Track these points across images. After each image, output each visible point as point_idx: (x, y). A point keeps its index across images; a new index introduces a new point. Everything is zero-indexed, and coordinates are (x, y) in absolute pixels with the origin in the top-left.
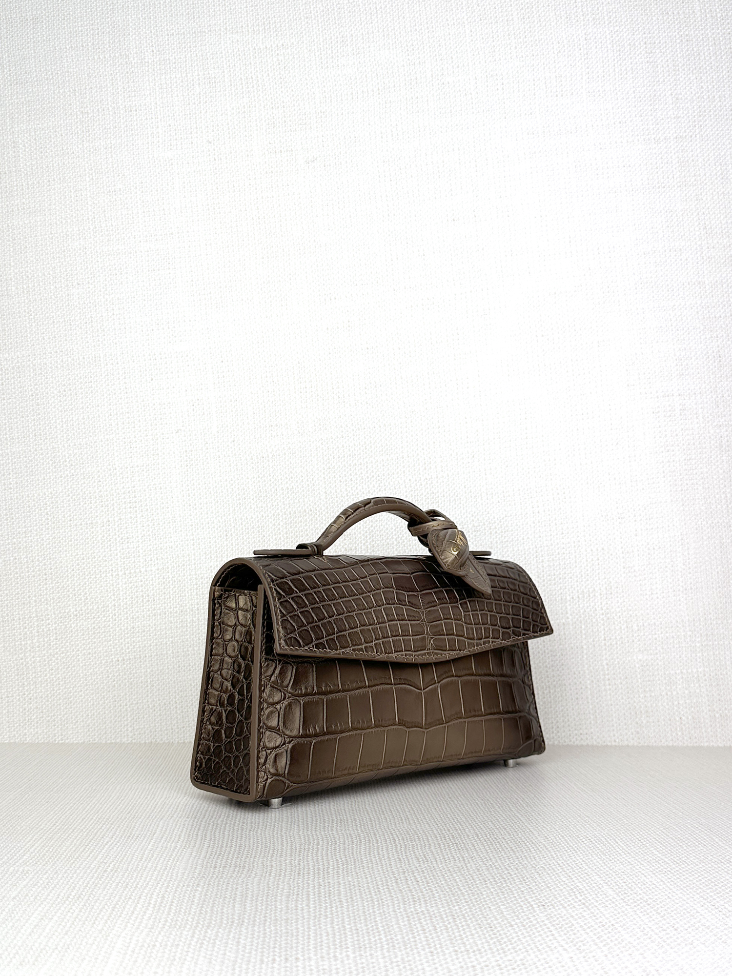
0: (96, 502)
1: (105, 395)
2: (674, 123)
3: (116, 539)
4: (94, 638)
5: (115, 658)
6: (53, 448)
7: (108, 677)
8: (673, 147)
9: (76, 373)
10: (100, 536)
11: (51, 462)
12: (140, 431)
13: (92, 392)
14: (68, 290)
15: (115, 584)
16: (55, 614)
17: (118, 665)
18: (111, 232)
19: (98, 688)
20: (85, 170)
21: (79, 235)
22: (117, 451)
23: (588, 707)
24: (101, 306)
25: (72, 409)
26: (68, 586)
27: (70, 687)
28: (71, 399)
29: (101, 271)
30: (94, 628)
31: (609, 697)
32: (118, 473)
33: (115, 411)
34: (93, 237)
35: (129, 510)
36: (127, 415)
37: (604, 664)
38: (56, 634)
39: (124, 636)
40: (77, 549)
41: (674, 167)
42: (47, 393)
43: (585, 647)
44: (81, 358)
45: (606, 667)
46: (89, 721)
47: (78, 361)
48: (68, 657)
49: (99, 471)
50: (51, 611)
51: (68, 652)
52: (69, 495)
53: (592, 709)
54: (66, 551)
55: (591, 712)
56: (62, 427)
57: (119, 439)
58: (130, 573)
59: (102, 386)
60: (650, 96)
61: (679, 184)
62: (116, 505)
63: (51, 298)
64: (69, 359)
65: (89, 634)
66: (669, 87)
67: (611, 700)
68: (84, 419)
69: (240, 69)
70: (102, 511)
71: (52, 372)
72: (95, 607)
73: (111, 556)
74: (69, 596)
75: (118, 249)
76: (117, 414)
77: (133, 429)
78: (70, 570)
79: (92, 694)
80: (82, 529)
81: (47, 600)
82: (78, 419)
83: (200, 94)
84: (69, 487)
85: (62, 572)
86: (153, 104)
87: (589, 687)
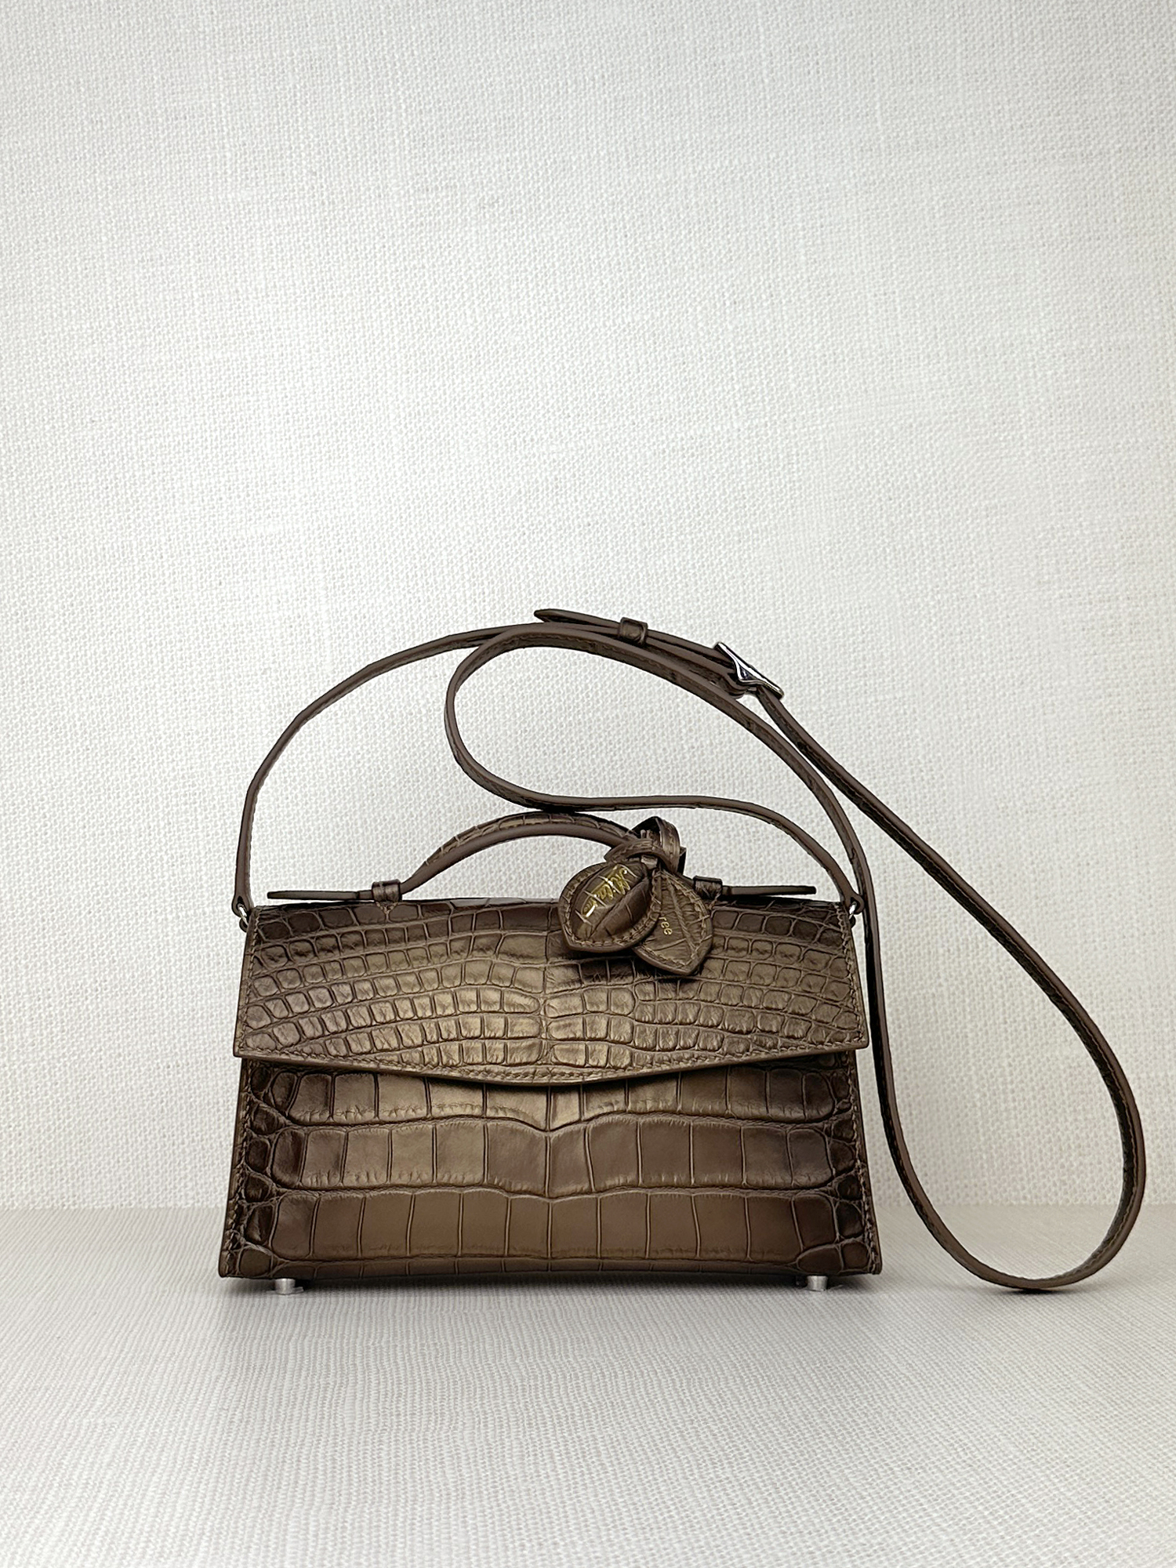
0: (127, 795)
1: (141, 611)
2: (1117, 124)
3: (162, 859)
4: (127, 1028)
5: (162, 1062)
6: (53, 704)
7: (152, 1095)
8: (1114, 168)
9: (91, 574)
10: (135, 854)
11: (49, 728)
12: (201, 672)
13: (118, 607)
14: (74, 432)
15: (161, 936)
16: (59, 988)
17: (169, 1074)
18: (147, 331)
19: (135, 1115)
20: (99, 223)
21: (92, 336)
22: (162, 707)
23: (979, 1140)
24: (132, 458)
25: (84, 637)
26: (82, 940)
27: (87, 1114)
28: (83, 620)
29: (131, 398)
30: (126, 1011)
31: (1013, 1122)
32: (164, 745)
33: (158, 639)
34: (115, 339)
35: (184, 808)
36: (178, 645)
37: (1005, 1064)
38: (62, 1022)
39: (178, 1025)
40: (96, 876)
41: (1117, 202)
42: (43, 610)
43: (970, 1035)
44: (99, 548)
45: (1008, 1070)
46: (121, 1172)
47: (94, 554)
48: (83, 1061)
49: (131, 742)
50: (52, 984)
51: (82, 1053)
52: (80, 784)
53: (985, 1143)
54: (77, 879)
55: (983, 1148)
56: (69, 666)
57: (165, 687)
58: (187, 916)
59: (135, 595)
60: (1074, 79)
61: (1125, 232)
62: (160, 799)
63: (46, 446)
64: (79, 552)
65: (118, 1021)
66: (1107, 62)
67: (1017, 1127)
68: (105, 652)
69: (364, 44)
70: (138, 811)
71: (49, 573)
72: (127, 976)
73: (153, 886)
74: (83, 957)
75: (160, 361)
76: (161, 644)
77: (189, 669)
78: (84, 913)
79: (126, 1125)
80: (103, 842)
81: (46, 963)
82: (95, 653)
83: (295, 87)
84: (81, 769)
85: (71, 916)
86: (214, 105)
87: (979, 1104)
